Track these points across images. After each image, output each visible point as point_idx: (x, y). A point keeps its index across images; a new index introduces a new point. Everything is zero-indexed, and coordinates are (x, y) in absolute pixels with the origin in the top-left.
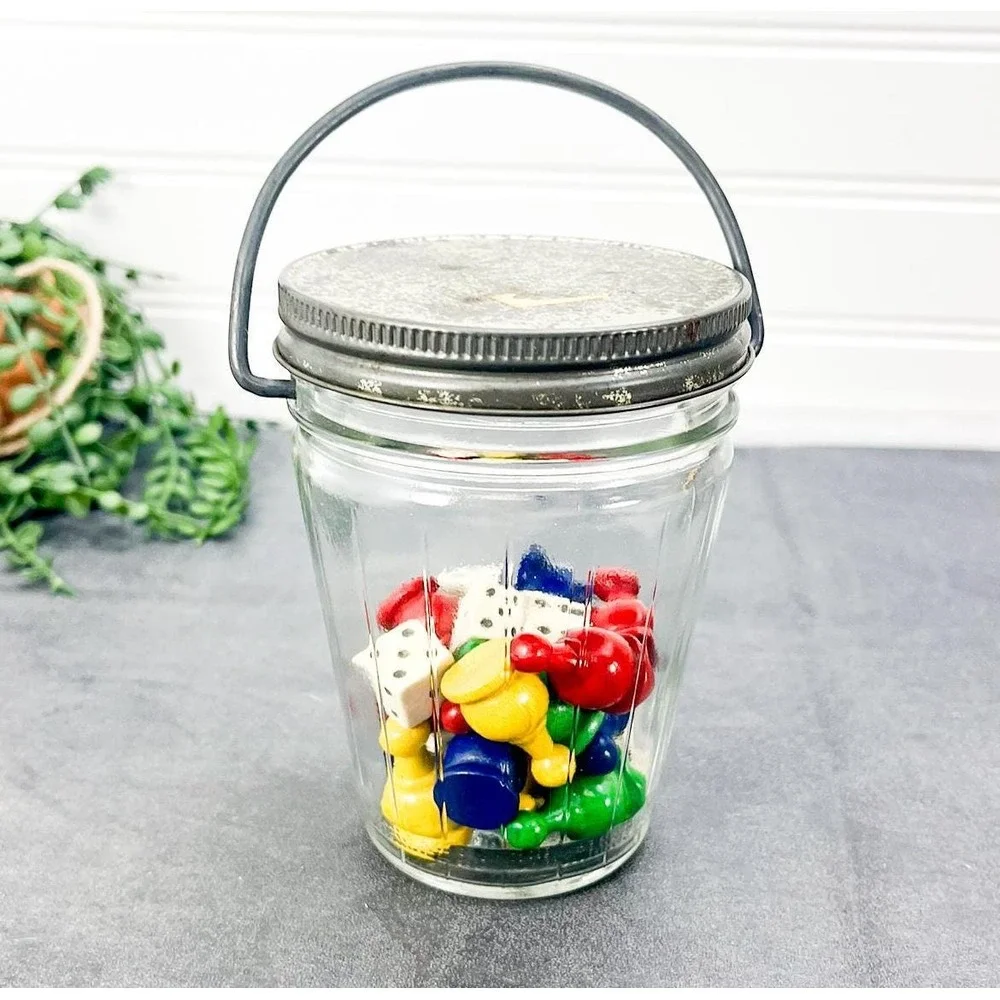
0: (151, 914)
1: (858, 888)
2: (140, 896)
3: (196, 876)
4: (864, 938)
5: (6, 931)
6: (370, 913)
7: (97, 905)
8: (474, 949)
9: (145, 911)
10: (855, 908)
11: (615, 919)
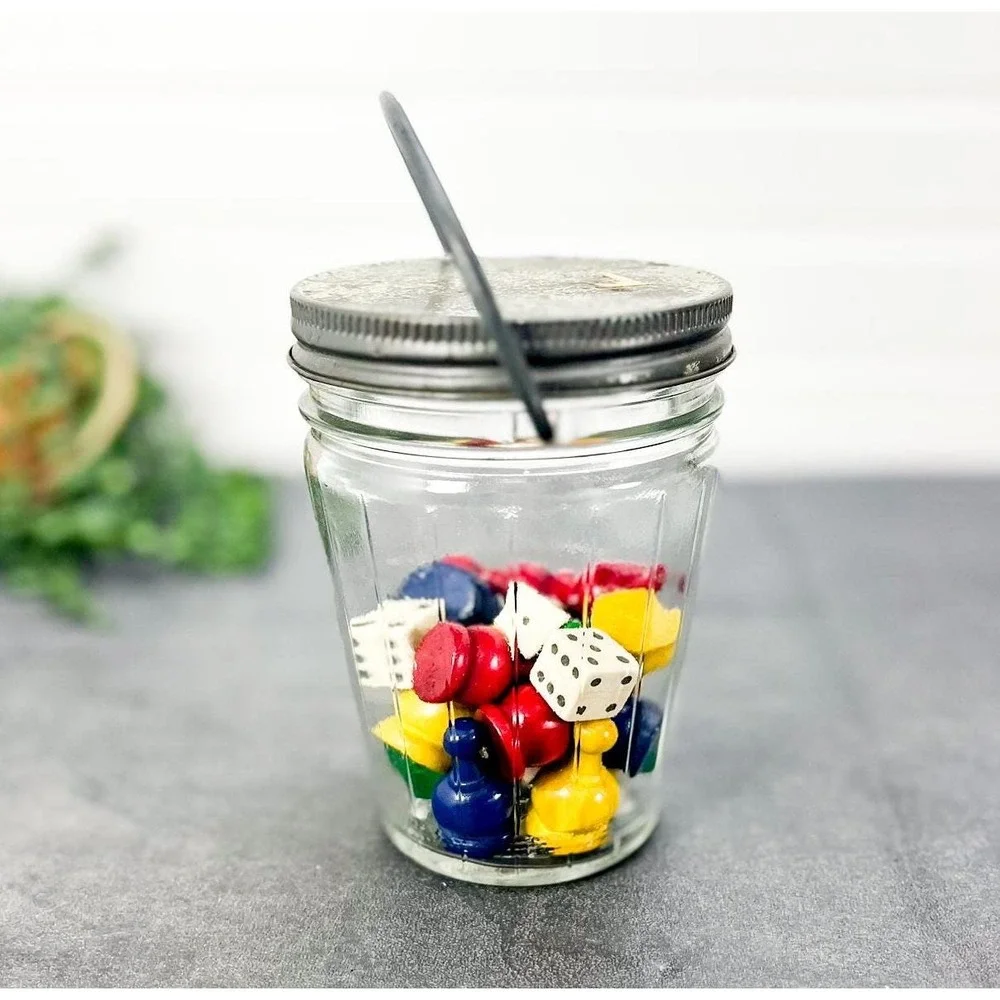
0: (236, 904)
1: (905, 841)
2: (223, 889)
3: (274, 868)
4: (918, 883)
5: (94, 928)
6: (449, 889)
7: (181, 899)
8: (555, 915)
9: (229, 901)
10: (906, 858)
11: (684, 882)
